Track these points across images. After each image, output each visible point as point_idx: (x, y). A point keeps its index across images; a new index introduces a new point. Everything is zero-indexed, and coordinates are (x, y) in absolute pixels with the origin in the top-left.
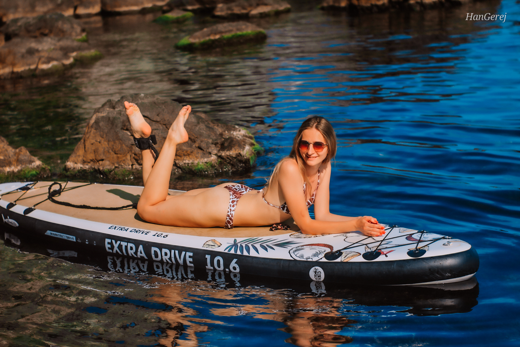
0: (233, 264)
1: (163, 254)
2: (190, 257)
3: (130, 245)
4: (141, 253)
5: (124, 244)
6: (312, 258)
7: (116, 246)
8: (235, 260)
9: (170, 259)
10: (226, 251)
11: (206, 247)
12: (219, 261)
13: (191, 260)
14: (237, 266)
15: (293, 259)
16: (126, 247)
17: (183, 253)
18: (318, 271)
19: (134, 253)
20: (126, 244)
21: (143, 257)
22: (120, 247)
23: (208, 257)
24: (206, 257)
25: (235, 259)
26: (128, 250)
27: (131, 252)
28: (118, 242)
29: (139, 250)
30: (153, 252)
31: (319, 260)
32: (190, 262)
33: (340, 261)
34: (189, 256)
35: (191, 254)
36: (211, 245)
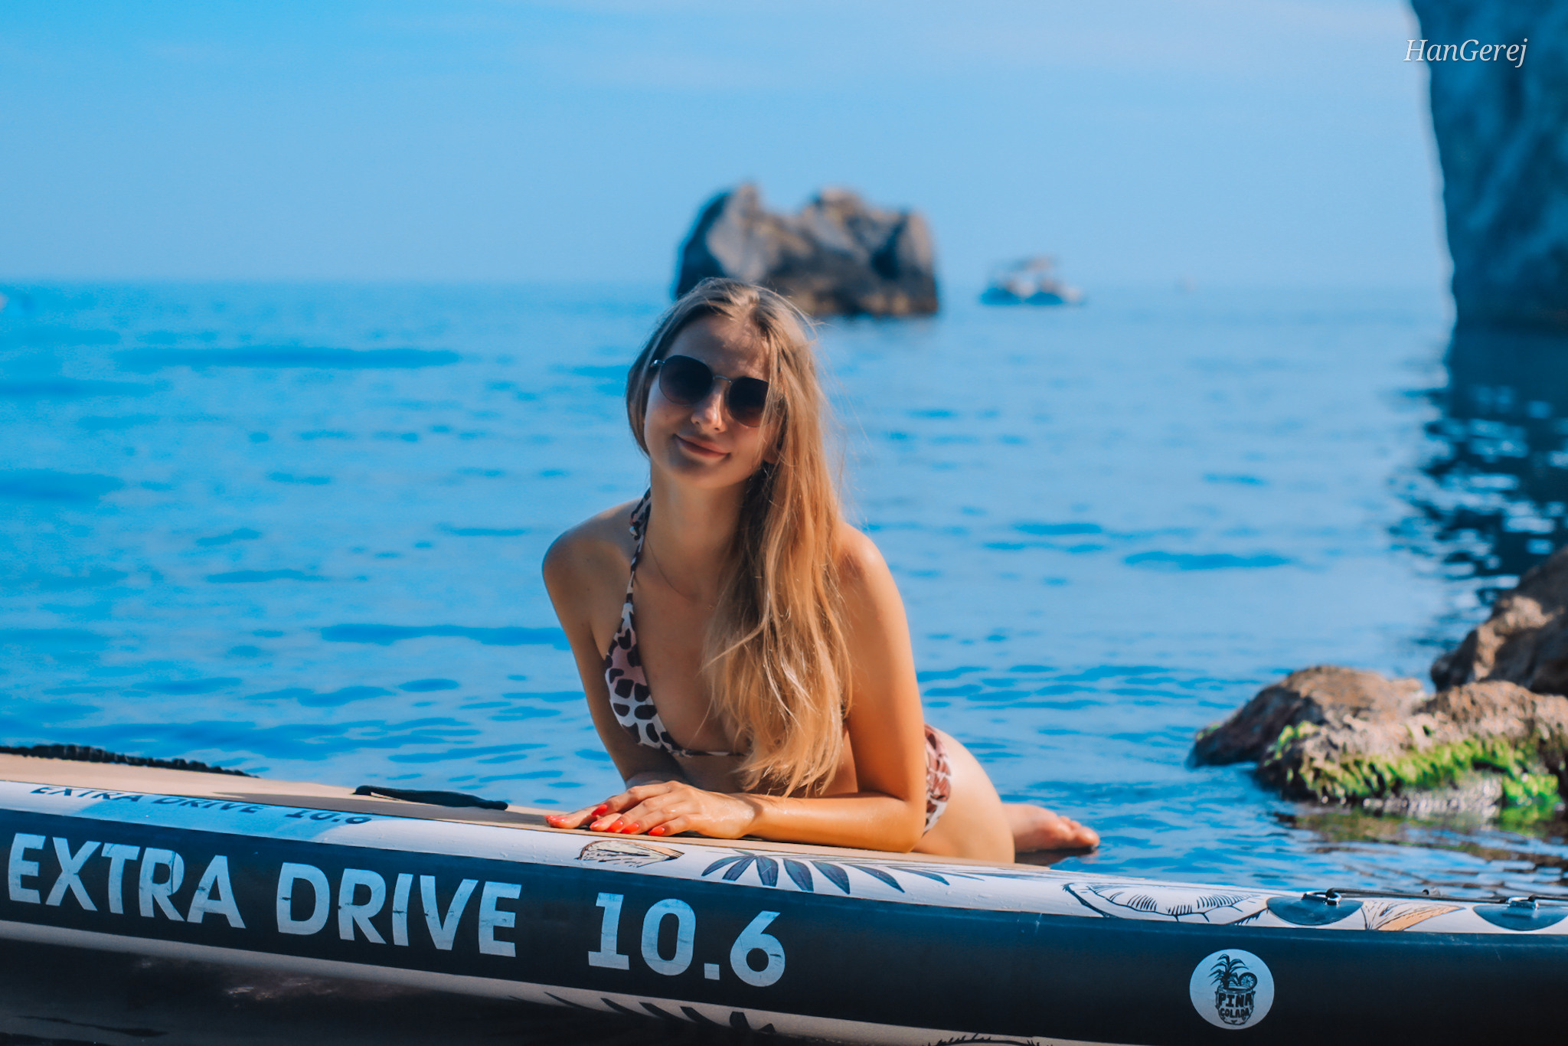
0: (756, 934)
1: (346, 894)
2: (502, 904)
3: (154, 856)
4: (214, 894)
5: (119, 854)
6: (1203, 914)
7: (73, 863)
8: (765, 919)
9: (382, 920)
10: (717, 877)
11: (600, 858)
12: (670, 924)
13: (508, 919)
14: (773, 947)
15: (1101, 916)
16: (132, 869)
17: (467, 886)
18: (1238, 972)
19: (172, 898)
20: (132, 852)
21: (222, 918)
22: (95, 873)
23: (611, 904)
24: (599, 903)
25: (764, 913)
26: (141, 884)
27: (153, 896)
28: (90, 847)
29: (206, 881)
30: (284, 888)
31: (1243, 920)
32: (500, 934)
33: (1364, 928)
34: (499, 899)
35: (513, 891)
36: (625, 853)
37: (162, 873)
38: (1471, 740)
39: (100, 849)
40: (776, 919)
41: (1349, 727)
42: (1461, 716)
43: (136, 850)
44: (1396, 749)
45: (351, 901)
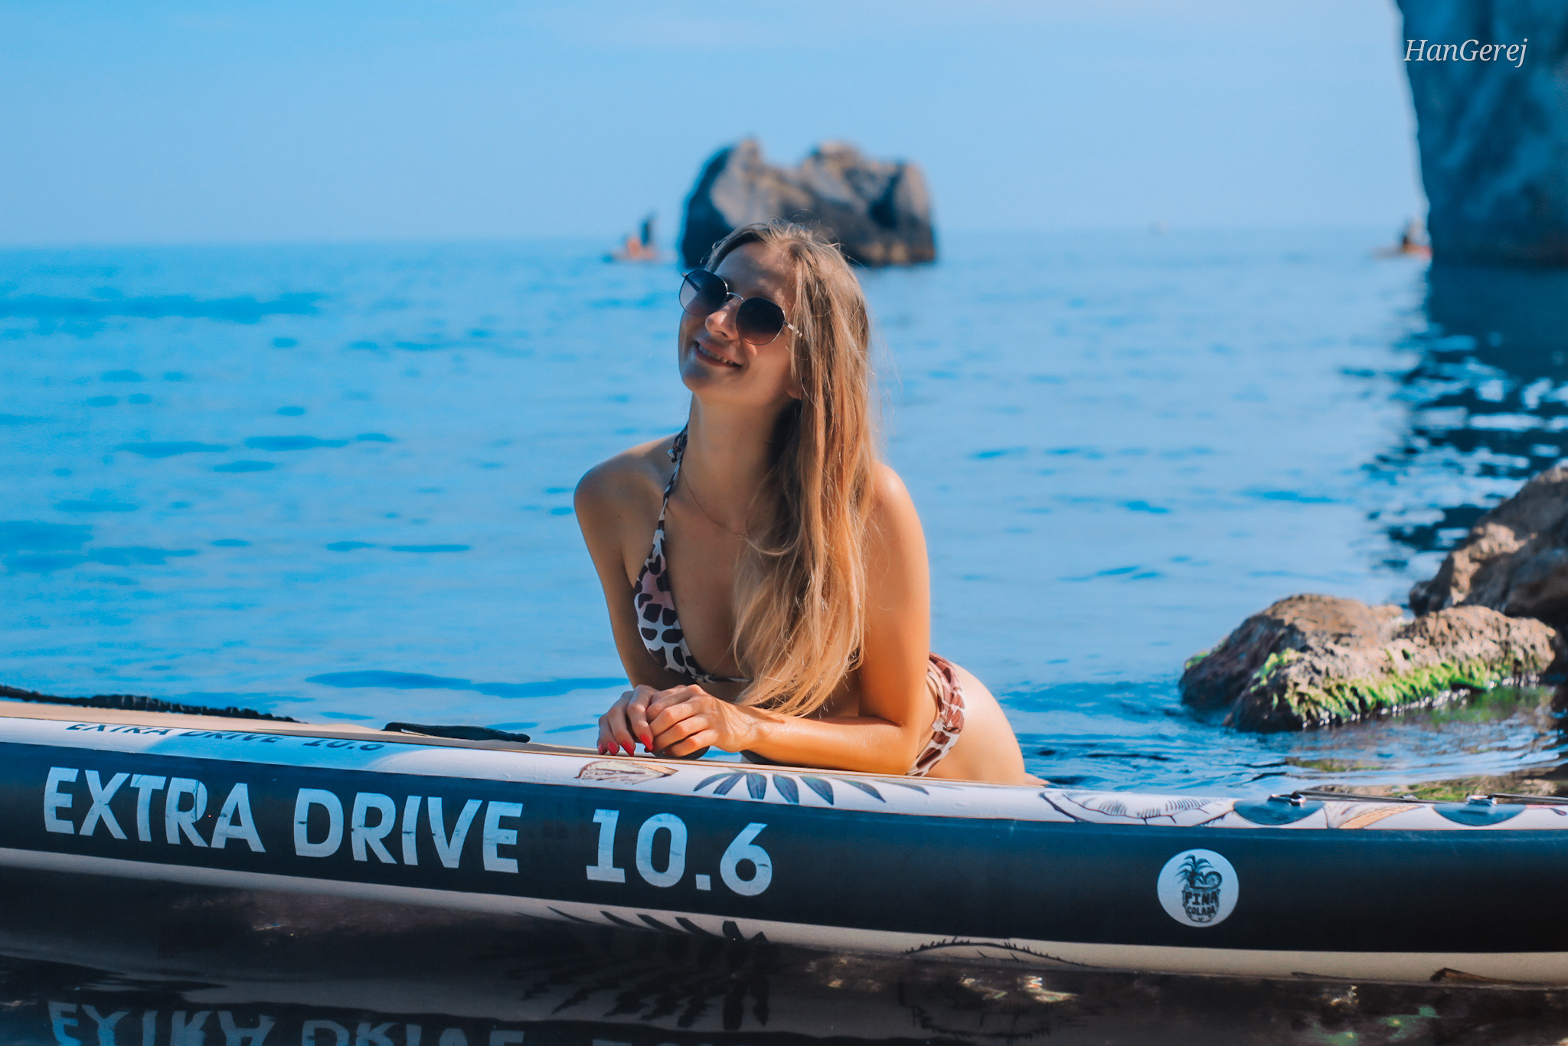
0: (744, 844)
1: (358, 817)
2: (505, 823)
3: (180, 785)
4: (236, 820)
5: (146, 784)
6: (1171, 817)
7: (102, 794)
8: (753, 830)
9: (393, 842)
10: (708, 792)
11: (599, 777)
12: (662, 838)
13: (510, 837)
14: (761, 858)
15: (1073, 820)
16: (159, 798)
17: (472, 807)
18: (1205, 871)
19: (196, 825)
20: (158, 782)
21: (243, 843)
22: (124, 803)
23: (607, 820)
24: (596, 819)
25: (752, 825)
26: (167, 812)
27: (179, 823)
28: (119, 778)
29: (228, 808)
30: (301, 812)
31: (1208, 822)
32: (503, 851)
33: (1325, 827)
34: (502, 818)
35: (515, 810)
36: (622, 772)
37: (186, 802)
38: (1449, 663)
39: (129, 780)
40: (763, 831)
41: (1332, 653)
42: (1438, 639)
43: (163, 779)
44: (1377, 672)
45: (363, 822)
